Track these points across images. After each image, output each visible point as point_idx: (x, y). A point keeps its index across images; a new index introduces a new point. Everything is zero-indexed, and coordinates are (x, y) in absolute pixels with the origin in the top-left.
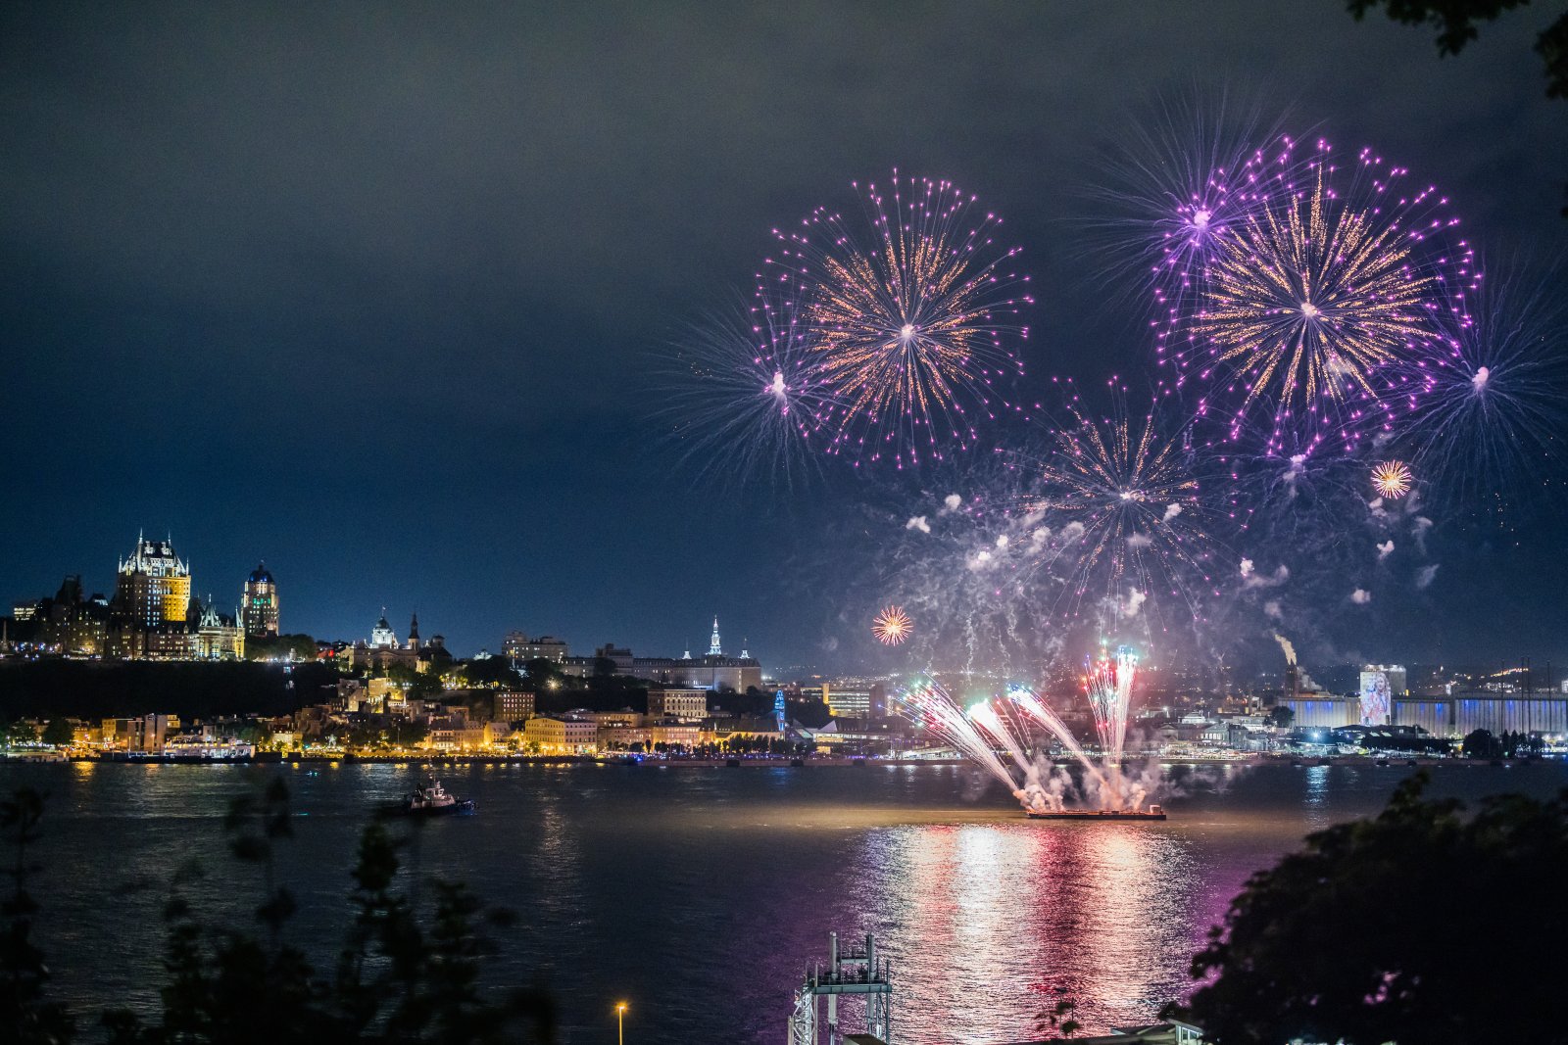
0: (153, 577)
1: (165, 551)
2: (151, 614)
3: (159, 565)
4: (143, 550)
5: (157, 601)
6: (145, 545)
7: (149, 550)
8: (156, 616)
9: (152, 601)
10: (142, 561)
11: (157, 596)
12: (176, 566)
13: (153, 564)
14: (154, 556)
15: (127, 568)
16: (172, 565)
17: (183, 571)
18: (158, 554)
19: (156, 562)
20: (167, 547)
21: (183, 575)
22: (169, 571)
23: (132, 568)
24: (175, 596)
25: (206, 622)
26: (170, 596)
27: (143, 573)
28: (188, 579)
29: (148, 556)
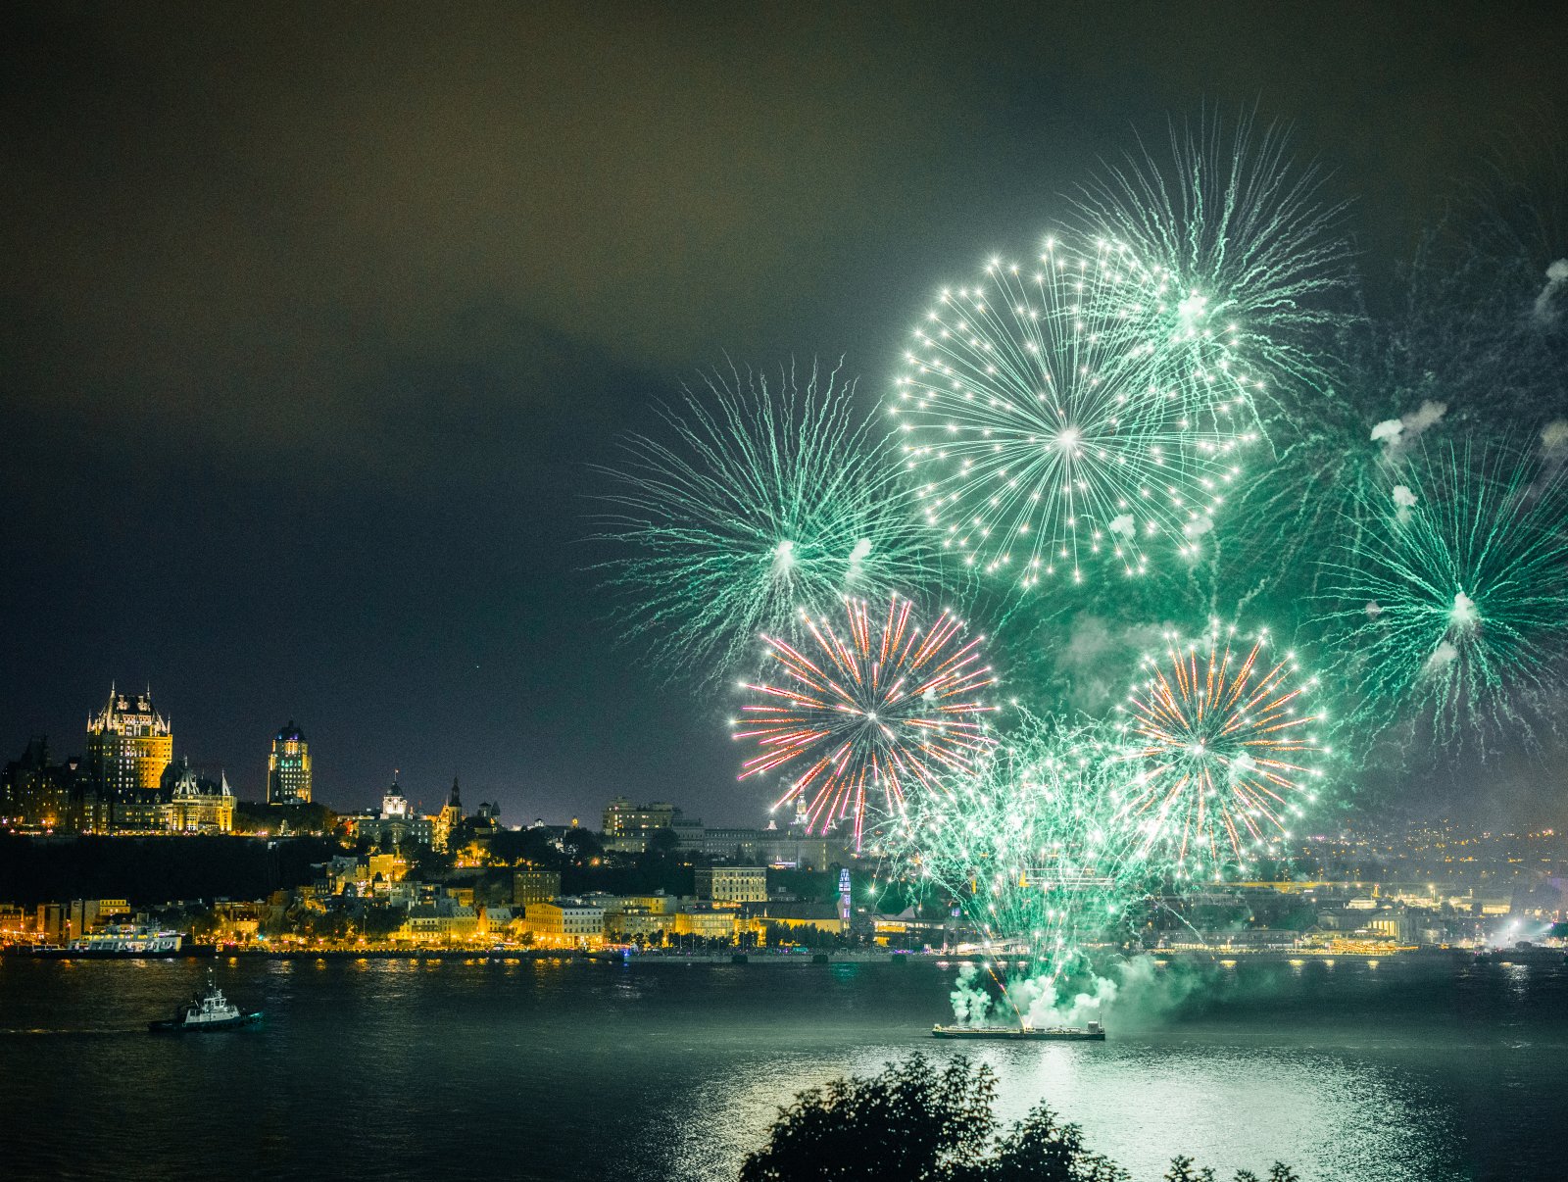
0: (125, 736)
1: (142, 706)
2: (124, 779)
3: (133, 722)
4: (115, 705)
5: (130, 765)
6: (117, 699)
7: (123, 706)
8: (129, 783)
9: (124, 764)
10: (113, 718)
11: (130, 758)
12: (154, 724)
13: (126, 722)
14: (127, 712)
15: (95, 727)
16: (149, 723)
17: (164, 729)
18: (133, 710)
19: (131, 720)
20: (145, 700)
21: (162, 734)
22: (145, 730)
23: (101, 726)
24: (153, 759)
25: (181, 789)
26: (146, 759)
27: (114, 732)
28: (170, 739)
29: (120, 711)
